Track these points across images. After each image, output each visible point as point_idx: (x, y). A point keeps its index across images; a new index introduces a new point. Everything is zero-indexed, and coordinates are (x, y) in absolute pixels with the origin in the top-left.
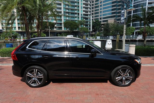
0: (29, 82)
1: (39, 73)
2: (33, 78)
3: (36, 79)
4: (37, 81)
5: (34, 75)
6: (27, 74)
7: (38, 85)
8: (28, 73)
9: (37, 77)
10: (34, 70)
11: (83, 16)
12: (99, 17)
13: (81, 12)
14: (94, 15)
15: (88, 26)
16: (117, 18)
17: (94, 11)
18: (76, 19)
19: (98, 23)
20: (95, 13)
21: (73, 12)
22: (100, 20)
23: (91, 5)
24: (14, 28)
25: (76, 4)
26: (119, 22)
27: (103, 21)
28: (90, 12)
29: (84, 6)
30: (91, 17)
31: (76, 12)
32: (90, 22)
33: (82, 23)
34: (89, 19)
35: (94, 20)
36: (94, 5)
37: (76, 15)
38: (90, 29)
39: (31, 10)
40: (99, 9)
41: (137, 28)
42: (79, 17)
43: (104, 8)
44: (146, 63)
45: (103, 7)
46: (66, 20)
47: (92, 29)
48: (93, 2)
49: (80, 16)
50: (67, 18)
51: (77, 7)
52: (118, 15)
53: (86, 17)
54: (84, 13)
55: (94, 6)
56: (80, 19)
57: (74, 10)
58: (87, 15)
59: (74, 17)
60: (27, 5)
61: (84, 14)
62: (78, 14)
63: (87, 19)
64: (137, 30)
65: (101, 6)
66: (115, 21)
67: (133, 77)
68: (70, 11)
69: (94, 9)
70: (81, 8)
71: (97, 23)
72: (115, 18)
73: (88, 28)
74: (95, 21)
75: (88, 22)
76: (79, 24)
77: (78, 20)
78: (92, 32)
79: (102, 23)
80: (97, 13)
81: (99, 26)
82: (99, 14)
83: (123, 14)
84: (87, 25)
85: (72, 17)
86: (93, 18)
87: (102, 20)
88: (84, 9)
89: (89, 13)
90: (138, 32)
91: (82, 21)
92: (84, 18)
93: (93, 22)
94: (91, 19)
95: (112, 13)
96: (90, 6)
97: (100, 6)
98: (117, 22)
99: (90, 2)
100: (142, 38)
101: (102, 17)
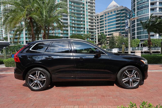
0: (30, 85)
1: (41, 75)
2: (35, 80)
3: (38, 82)
4: (39, 83)
5: (37, 77)
6: (29, 76)
7: (40, 88)
8: (31, 76)
9: (40, 80)
10: (37, 71)
11: (88, 30)
12: (104, 31)
13: (87, 26)
14: (99, 29)
15: (94, 39)
16: (122, 32)
17: (99, 25)
18: (82, 33)
19: (104, 37)
20: (101, 28)
21: (80, 26)
22: (105, 34)
23: (97, 20)
24: (22, 42)
25: (82, 19)
26: (124, 36)
27: (109, 35)
28: (96, 26)
29: (90, 20)
30: (97, 31)
31: (82, 26)
32: (95, 35)
33: (88, 36)
34: (94, 33)
35: (99, 33)
36: (99, 19)
37: (82, 29)
38: (96, 42)
39: (38, 21)
40: (104, 24)
41: (142, 40)
42: (84, 31)
43: (108, 23)
44: (153, 69)
45: (107, 21)
46: (73, 34)
47: (98, 42)
48: (98, 17)
49: (86, 30)
50: (74, 32)
51: (83, 21)
52: (122, 28)
53: (92, 31)
54: (90, 27)
55: (99, 21)
56: (86, 33)
57: (80, 25)
58: (93, 29)
59: (80, 31)
60: (34, 16)
61: (89, 29)
62: (84, 28)
63: (92, 32)
64: (142, 42)
65: (106, 20)
66: (120, 35)
67: (140, 79)
68: (76, 26)
69: (99, 24)
70: (87, 23)
71: (102, 36)
72: (120, 31)
73: (94, 41)
74: (100, 35)
75: (94, 36)
76: (85, 37)
77: (84, 34)
78: (98, 45)
79: (108, 36)
80: (103, 27)
81: (105, 39)
82: (104, 28)
83: (127, 23)
84: (92, 39)
85: (78, 31)
86: (98, 32)
87: (107, 34)
88: (90, 24)
89: (94, 27)
90: (143, 44)
91: (88, 35)
92: (90, 32)
93: (98, 36)
94: (97, 32)
95: (117, 27)
96: (95, 20)
97: (104, 21)
98: (122, 35)
99: (96, 18)
100: (147, 50)
101: (107, 31)
